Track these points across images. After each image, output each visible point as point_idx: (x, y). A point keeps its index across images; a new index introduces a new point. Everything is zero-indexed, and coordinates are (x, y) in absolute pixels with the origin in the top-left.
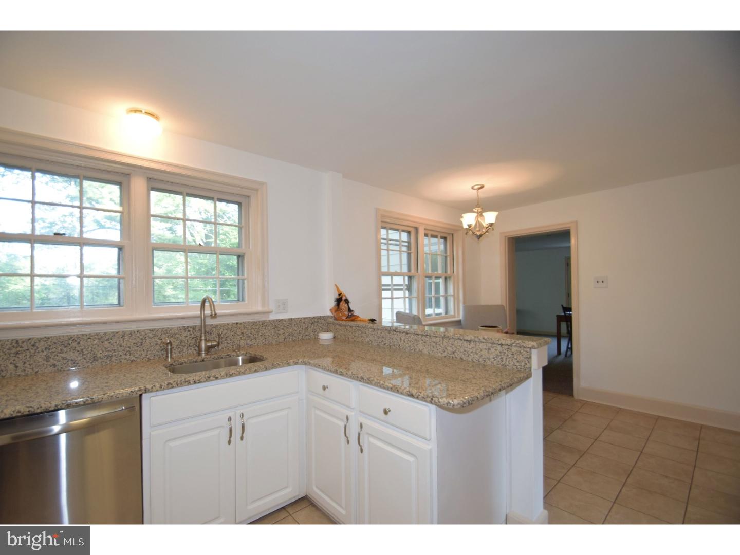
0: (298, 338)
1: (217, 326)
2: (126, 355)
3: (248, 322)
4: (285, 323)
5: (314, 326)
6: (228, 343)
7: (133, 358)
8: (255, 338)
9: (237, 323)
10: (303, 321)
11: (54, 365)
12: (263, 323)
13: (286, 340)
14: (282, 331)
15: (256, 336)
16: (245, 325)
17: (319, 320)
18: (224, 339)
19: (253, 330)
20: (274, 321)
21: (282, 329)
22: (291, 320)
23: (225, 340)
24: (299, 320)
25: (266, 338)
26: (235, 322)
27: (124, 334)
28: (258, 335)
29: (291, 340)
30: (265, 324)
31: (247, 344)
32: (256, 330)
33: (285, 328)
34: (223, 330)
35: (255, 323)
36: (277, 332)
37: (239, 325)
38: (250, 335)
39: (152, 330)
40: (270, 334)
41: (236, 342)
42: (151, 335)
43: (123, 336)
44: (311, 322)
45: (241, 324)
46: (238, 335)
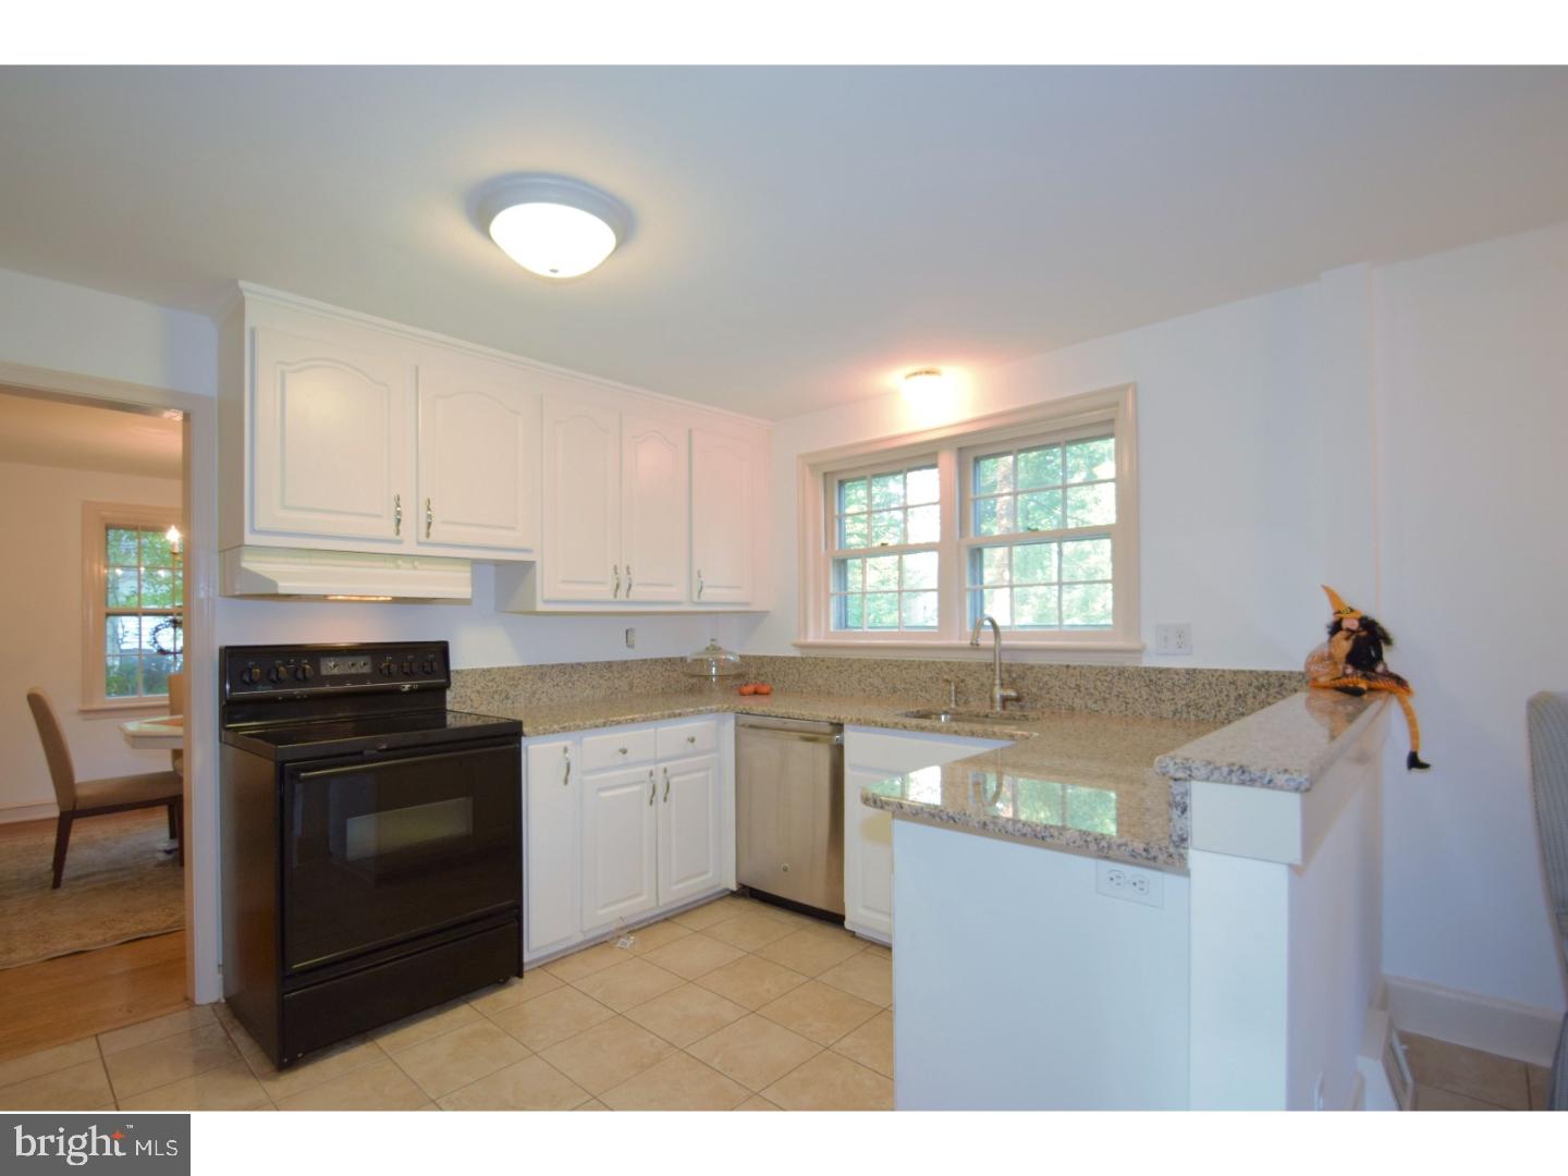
0: (1215, 716)
1: (1032, 667)
2: (921, 690)
3: (1090, 666)
4: (1176, 677)
5: (1268, 696)
6: (1051, 700)
7: (928, 697)
8: (1105, 700)
9: (1068, 666)
10: (1229, 677)
11: (864, 691)
12: (1121, 672)
13: (1178, 715)
14: (1166, 695)
15: (1107, 696)
16: (1081, 671)
17: (1286, 681)
18: (1044, 691)
19: (1099, 683)
20: (1146, 670)
21: (1168, 690)
22: (1192, 673)
23: (1048, 693)
24: (1219, 676)
25: (1127, 703)
26: (1066, 663)
27: (920, 664)
28: (1110, 694)
29: (1193, 718)
30: (1126, 675)
31: (1086, 707)
32: (1106, 684)
33: (1177, 689)
34: (1044, 675)
35: (1105, 671)
36: (1155, 694)
37: (1071, 671)
38: (1092, 691)
39: (948, 663)
40: (1137, 697)
41: (1066, 700)
42: (946, 669)
43: (919, 667)
44: (1255, 683)
45: (1075, 668)
46: (1070, 688)
